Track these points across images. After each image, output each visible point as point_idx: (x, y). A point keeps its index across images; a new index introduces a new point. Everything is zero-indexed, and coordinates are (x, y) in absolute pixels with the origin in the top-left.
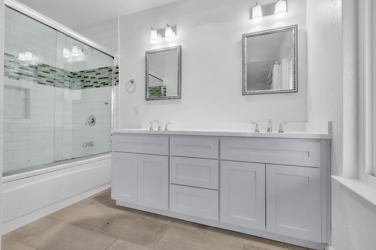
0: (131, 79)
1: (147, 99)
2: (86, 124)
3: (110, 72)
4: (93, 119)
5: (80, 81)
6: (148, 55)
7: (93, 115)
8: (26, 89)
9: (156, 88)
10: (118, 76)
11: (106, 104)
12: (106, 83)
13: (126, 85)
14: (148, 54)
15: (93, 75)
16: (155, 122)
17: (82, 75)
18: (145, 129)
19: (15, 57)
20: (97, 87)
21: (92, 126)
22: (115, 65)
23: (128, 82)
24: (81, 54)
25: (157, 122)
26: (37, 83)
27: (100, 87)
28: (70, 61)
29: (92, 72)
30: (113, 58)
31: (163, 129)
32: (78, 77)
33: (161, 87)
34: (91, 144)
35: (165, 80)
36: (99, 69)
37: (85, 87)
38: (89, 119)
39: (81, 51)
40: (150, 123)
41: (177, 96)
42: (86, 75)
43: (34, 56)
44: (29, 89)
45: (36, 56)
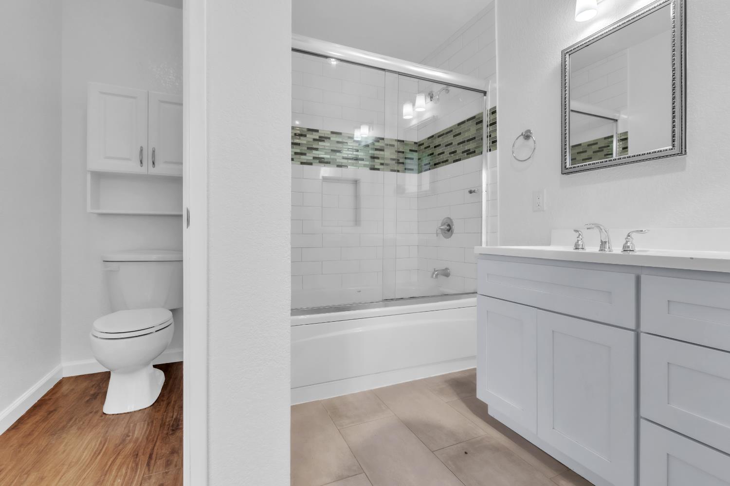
0: (523, 130)
1: (565, 171)
2: (437, 235)
3: (479, 126)
4: (449, 225)
5: (428, 156)
6: (567, 59)
7: (449, 217)
8: (356, 181)
9: (596, 143)
10: (495, 130)
11: (471, 192)
12: (471, 151)
13: (513, 146)
14: (567, 56)
15: (449, 138)
16: (588, 229)
17: (431, 143)
18: (561, 247)
19: (343, 135)
20: (455, 161)
21: (448, 238)
22: (489, 107)
23: (517, 139)
24: (430, 104)
25: (596, 231)
26: (368, 169)
27: (459, 160)
28: (414, 122)
29: (447, 133)
30: (485, 93)
31: (617, 250)
32: (425, 148)
33: (612, 137)
34: (446, 273)
35: (622, 117)
36: (459, 124)
37: (435, 164)
38: (441, 226)
39: (428, 99)
40: (576, 231)
41: (671, 147)
42: (437, 141)
43: (371, 130)
44: (359, 180)
45: (373, 130)
